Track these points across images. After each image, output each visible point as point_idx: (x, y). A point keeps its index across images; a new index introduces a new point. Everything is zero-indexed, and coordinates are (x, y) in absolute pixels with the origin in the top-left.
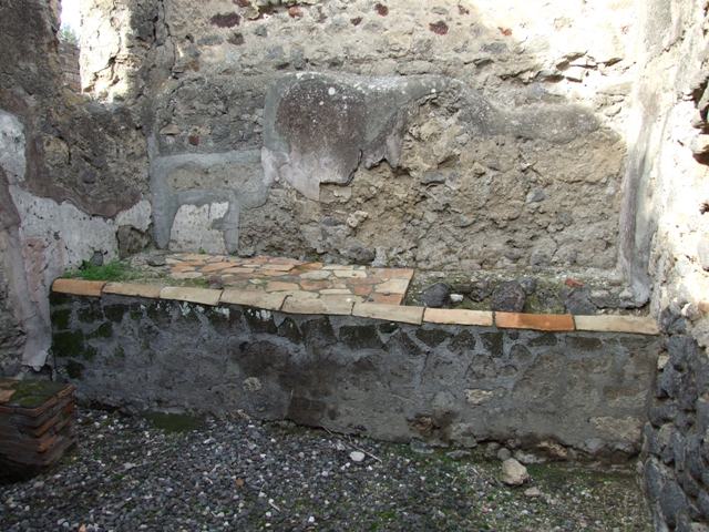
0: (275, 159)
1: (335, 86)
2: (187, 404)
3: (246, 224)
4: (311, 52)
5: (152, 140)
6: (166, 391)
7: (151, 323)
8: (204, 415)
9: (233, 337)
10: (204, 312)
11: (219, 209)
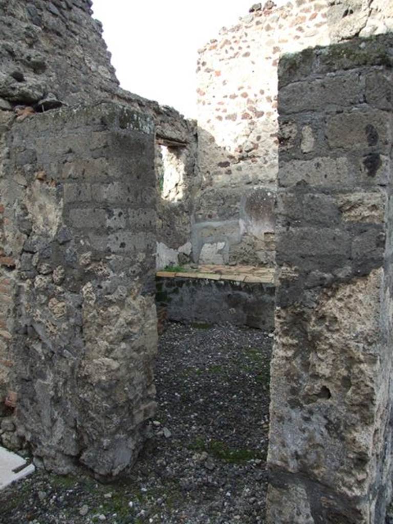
0: (245, 223)
1: (270, 192)
2: (206, 320)
3: (233, 251)
4: (261, 176)
5: (192, 216)
6: (199, 315)
7: (194, 287)
8: (213, 324)
9: (225, 293)
10: (214, 283)
11: (221, 245)
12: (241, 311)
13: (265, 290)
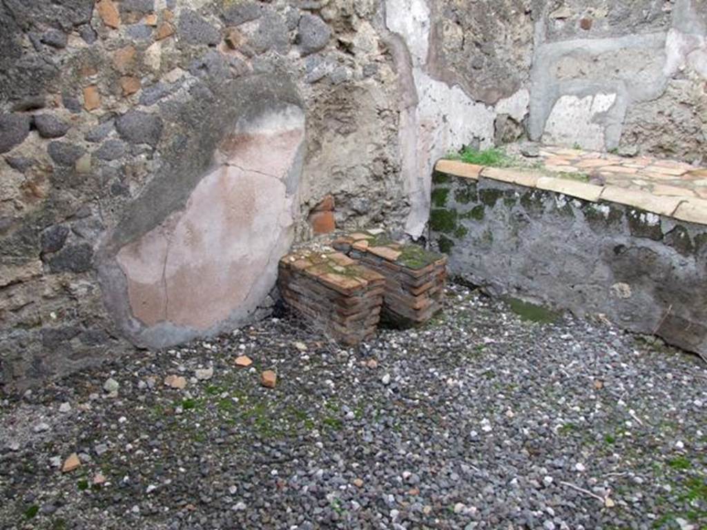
0: (684, 43)
2: (546, 297)
3: (633, 119)
5: (540, 25)
6: (527, 280)
7: (523, 211)
8: (561, 311)
9: (609, 238)
10: (581, 207)
11: (603, 102)
12: (647, 296)
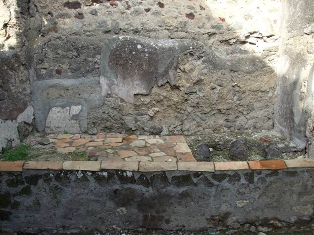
0: (108, 82)
1: (141, 44)
2: (81, 226)
3: (92, 116)
4: (123, 25)
5: (32, 71)
6: (68, 221)
7: (57, 184)
8: (92, 231)
9: (110, 187)
10: (92, 175)
11: (76, 109)
12: (134, 210)
13: (170, 181)
